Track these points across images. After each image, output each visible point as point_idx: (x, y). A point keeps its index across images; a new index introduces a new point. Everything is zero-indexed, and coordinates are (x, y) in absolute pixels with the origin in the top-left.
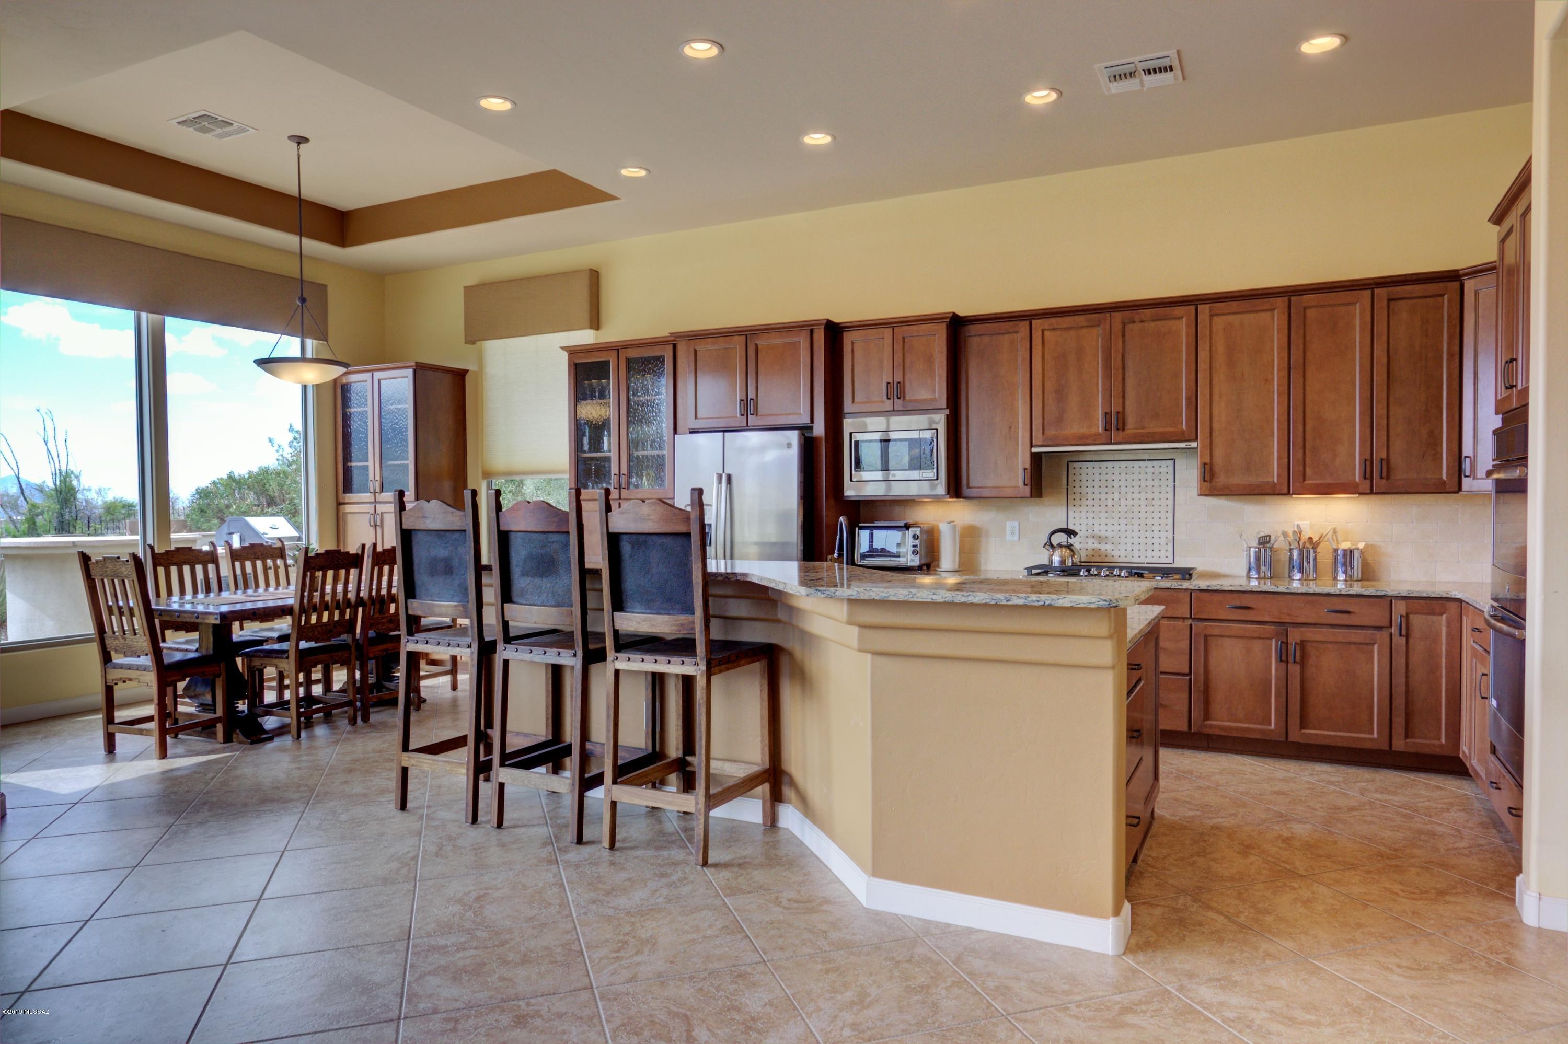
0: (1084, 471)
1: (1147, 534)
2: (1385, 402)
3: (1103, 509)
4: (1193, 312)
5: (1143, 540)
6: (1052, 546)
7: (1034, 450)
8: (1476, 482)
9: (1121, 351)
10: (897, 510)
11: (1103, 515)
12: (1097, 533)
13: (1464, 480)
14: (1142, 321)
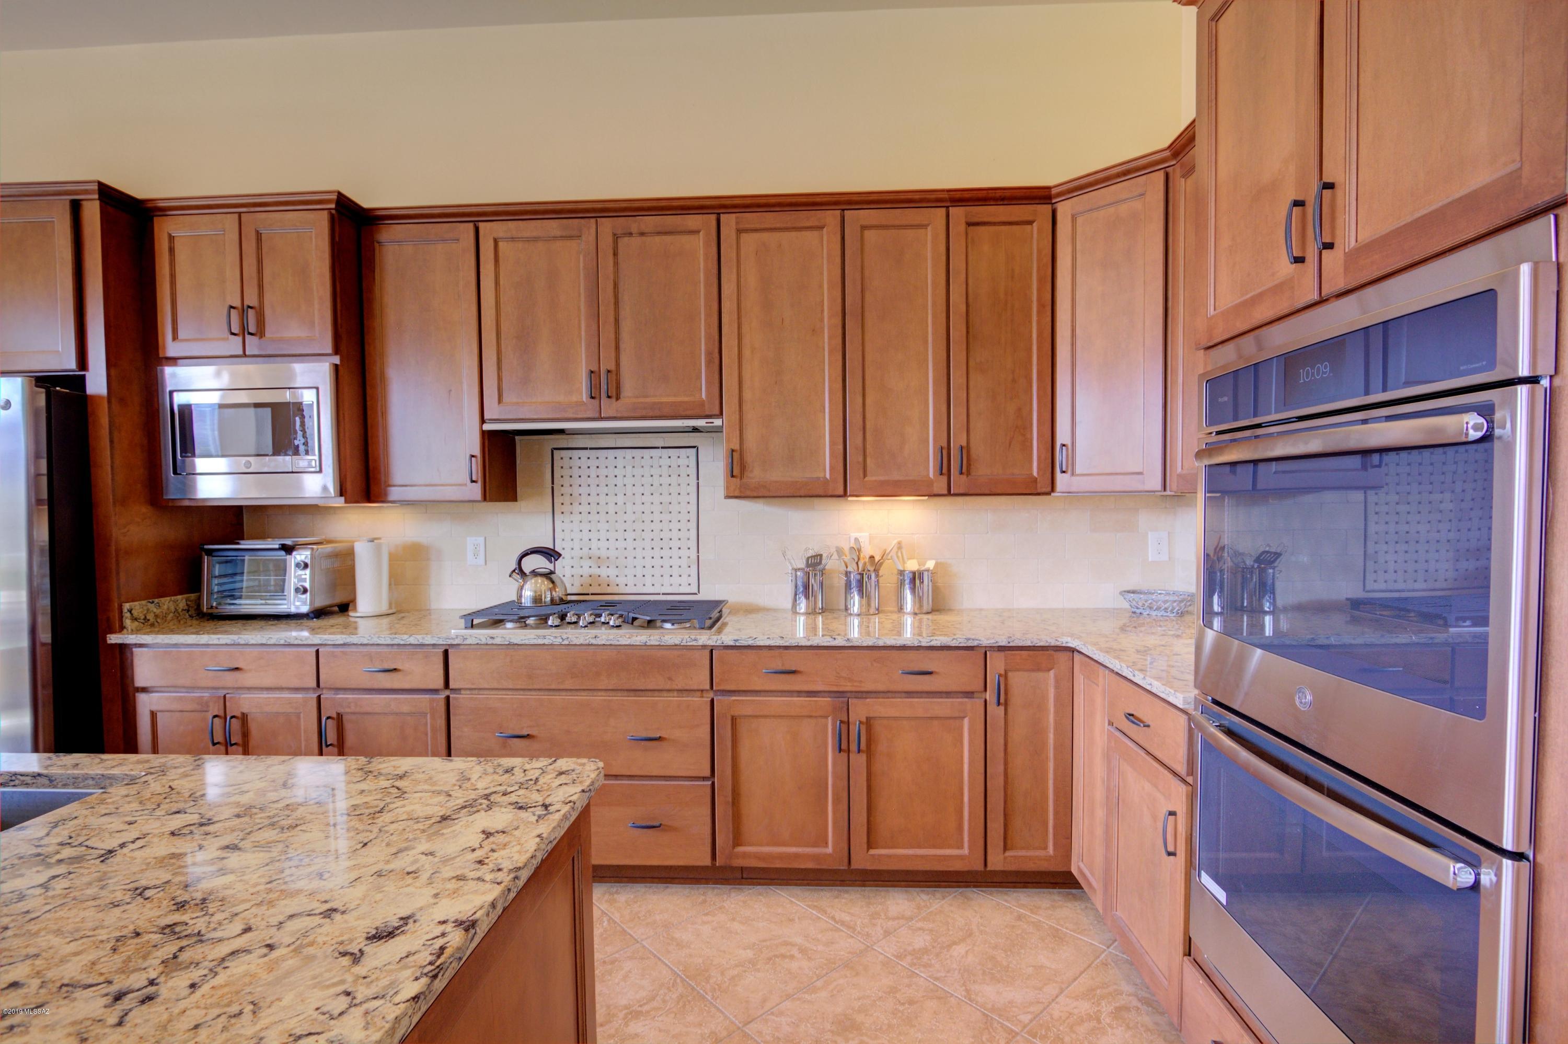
0: (576, 463)
1: (663, 553)
2: (965, 367)
3: (603, 516)
4: (714, 223)
5: (657, 562)
6: (522, 573)
7: (487, 427)
8: (1075, 479)
9: (612, 277)
10: (302, 521)
11: (603, 526)
12: (595, 552)
13: (1059, 476)
14: (642, 234)
